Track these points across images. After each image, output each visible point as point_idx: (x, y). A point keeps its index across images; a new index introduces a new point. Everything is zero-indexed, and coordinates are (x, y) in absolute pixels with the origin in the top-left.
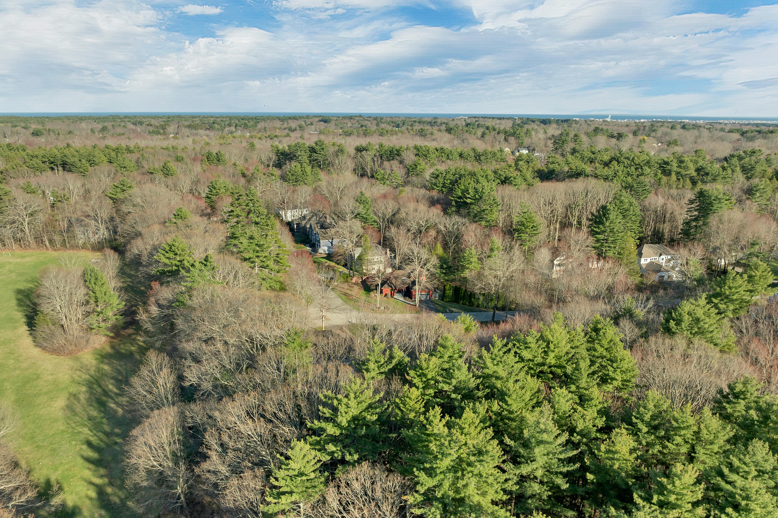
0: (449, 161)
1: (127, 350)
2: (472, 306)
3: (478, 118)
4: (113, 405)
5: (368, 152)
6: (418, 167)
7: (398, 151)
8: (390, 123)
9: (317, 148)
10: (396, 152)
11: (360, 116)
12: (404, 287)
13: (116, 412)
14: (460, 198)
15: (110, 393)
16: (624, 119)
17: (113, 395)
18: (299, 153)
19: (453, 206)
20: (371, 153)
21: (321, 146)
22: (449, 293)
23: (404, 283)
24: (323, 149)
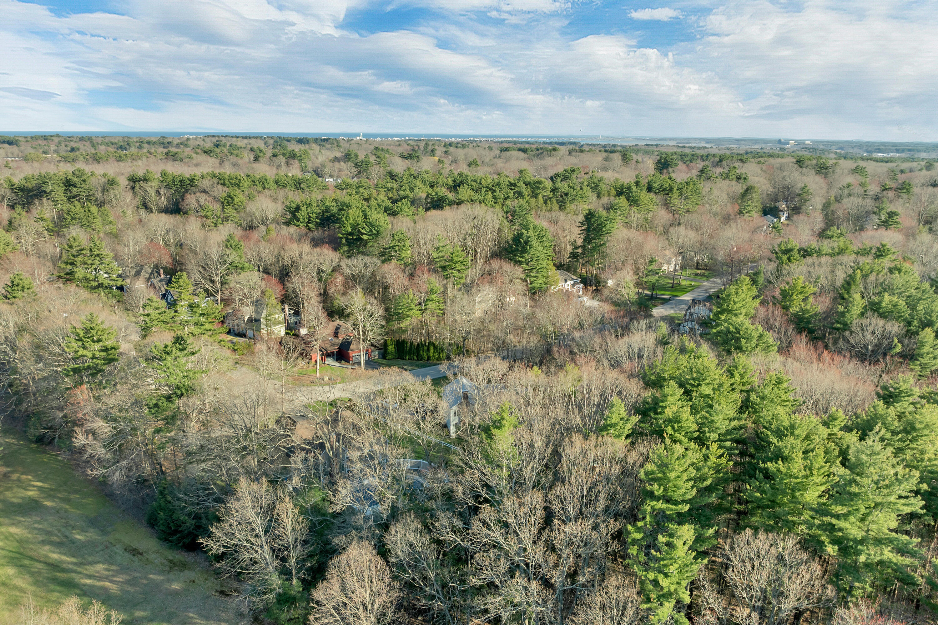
0: (266, 191)
1: (23, 498)
2: (421, 360)
3: (219, 137)
4: (88, 581)
5: (149, 183)
6: (236, 199)
7: (191, 180)
8: (110, 144)
9: (76, 180)
10: (189, 182)
11: (58, 135)
12: (335, 349)
13: (106, 589)
14: (351, 234)
15: (64, 566)
16: (377, 138)
17: (70, 566)
18: (50, 188)
19: (344, 245)
20: (155, 184)
21: (81, 177)
22: (391, 348)
23: (333, 345)
24: (84, 181)
